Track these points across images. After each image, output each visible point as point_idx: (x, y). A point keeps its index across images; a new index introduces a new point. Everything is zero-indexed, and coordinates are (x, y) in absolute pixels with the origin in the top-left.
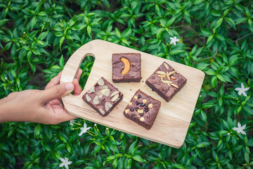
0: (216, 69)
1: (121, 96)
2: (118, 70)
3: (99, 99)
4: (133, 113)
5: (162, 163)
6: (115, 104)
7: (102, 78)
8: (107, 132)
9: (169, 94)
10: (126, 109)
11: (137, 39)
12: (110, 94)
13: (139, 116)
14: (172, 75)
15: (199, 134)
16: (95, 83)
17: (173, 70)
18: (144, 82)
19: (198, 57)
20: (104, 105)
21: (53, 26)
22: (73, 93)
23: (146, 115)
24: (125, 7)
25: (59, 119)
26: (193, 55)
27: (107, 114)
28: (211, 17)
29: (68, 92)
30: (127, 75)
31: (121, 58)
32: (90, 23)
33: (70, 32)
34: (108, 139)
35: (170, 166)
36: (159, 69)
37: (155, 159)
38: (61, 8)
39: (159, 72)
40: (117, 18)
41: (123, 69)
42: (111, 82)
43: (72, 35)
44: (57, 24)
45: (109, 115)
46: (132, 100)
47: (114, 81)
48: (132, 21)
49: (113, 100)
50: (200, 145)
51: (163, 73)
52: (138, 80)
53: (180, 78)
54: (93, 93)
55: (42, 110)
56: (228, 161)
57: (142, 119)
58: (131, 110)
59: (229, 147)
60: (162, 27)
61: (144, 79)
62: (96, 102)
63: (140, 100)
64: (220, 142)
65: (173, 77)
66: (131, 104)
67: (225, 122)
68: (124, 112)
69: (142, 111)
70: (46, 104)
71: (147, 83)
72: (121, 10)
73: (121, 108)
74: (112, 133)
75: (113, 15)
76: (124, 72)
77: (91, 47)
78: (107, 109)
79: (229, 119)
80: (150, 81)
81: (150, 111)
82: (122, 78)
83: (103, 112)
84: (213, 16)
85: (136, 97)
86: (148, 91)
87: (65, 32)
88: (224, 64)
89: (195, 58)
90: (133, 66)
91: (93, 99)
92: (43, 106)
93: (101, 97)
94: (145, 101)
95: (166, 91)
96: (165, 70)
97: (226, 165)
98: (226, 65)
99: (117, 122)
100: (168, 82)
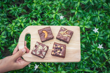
0: (83, 24)
1: (48, 47)
2: (43, 37)
3: (39, 52)
4: (56, 53)
5: (73, 71)
6: (46, 52)
7: (37, 42)
8: (46, 65)
9: (68, 40)
10: (52, 52)
11: (43, 22)
12: (43, 48)
13: (59, 54)
14: (67, 32)
15: (83, 54)
16: (34, 45)
17: (66, 29)
18: (55, 38)
19: (73, 21)
20: (42, 54)
21: (5, 28)
22: (26, 52)
23: (62, 52)
24: (34, 10)
25: (24, 66)
26: (71, 21)
27: (44, 57)
28: (73, 3)
29: (24, 53)
30: (47, 37)
31: (42, 31)
32: (22, 22)
33: (14, 28)
34: (48, 68)
35: (77, 71)
36: (60, 31)
37: (69, 70)
38: (6, 19)
39: (60, 32)
40: (31, 16)
41: (45, 36)
42: (42, 43)
43: (15, 29)
44: (7, 27)
45: (45, 57)
46: (53, 48)
47: (42, 42)
48: (39, 15)
49: (45, 50)
50: (86, 59)
51: (62, 32)
52: (53, 38)
53: (70, 32)
54: (35, 50)
55: (15, 64)
56: (98, 61)
57: (60, 55)
58: (54, 52)
59: (97, 56)
60: (54, 13)
61: (55, 37)
62: (38, 53)
63: (57, 47)
64: (93, 55)
65: (67, 33)
66: (53, 49)
67: (92, 46)
68: (52, 54)
69: (59, 51)
70: (16, 61)
71: (57, 38)
72: (32, 12)
73: (50, 52)
74: (48, 65)
75: (29, 15)
76: (46, 37)
77: (27, 30)
78: (44, 55)
79: (94, 44)
80: (58, 37)
81: (63, 50)
82: (45, 39)
83: (42, 57)
84: (74, 2)
85: (55, 46)
86: (58, 42)
87: (12, 29)
88: (85, 21)
89: (72, 22)
90: (49, 33)
91: (36, 52)
92: (15, 62)
93: (39, 50)
94: (59, 46)
95: (67, 39)
96: (63, 31)
97: (98, 63)
98: (87, 21)
99: (50, 59)
100: (66, 35)
